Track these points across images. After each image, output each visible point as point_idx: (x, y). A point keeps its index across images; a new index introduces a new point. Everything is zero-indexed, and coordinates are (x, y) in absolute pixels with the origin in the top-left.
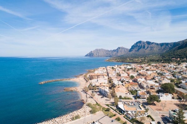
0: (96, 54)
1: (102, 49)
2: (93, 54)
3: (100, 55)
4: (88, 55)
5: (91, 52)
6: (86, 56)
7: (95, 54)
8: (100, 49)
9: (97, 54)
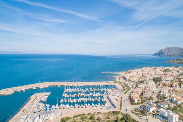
0: (167, 53)
1: (175, 47)
2: (163, 53)
3: (172, 54)
4: (157, 53)
5: (161, 50)
6: (155, 55)
7: (165, 53)
8: (173, 47)
9: (169, 53)
